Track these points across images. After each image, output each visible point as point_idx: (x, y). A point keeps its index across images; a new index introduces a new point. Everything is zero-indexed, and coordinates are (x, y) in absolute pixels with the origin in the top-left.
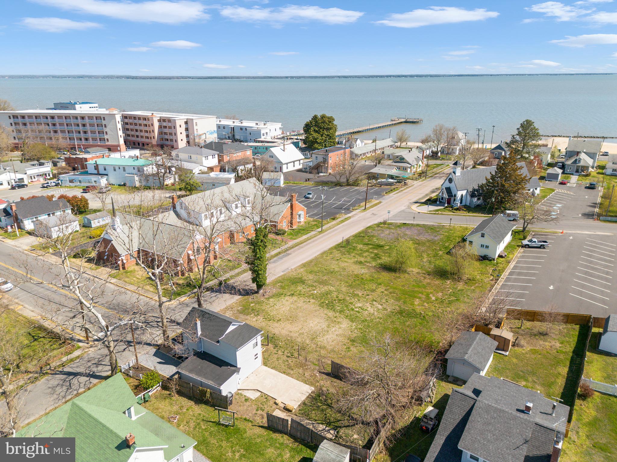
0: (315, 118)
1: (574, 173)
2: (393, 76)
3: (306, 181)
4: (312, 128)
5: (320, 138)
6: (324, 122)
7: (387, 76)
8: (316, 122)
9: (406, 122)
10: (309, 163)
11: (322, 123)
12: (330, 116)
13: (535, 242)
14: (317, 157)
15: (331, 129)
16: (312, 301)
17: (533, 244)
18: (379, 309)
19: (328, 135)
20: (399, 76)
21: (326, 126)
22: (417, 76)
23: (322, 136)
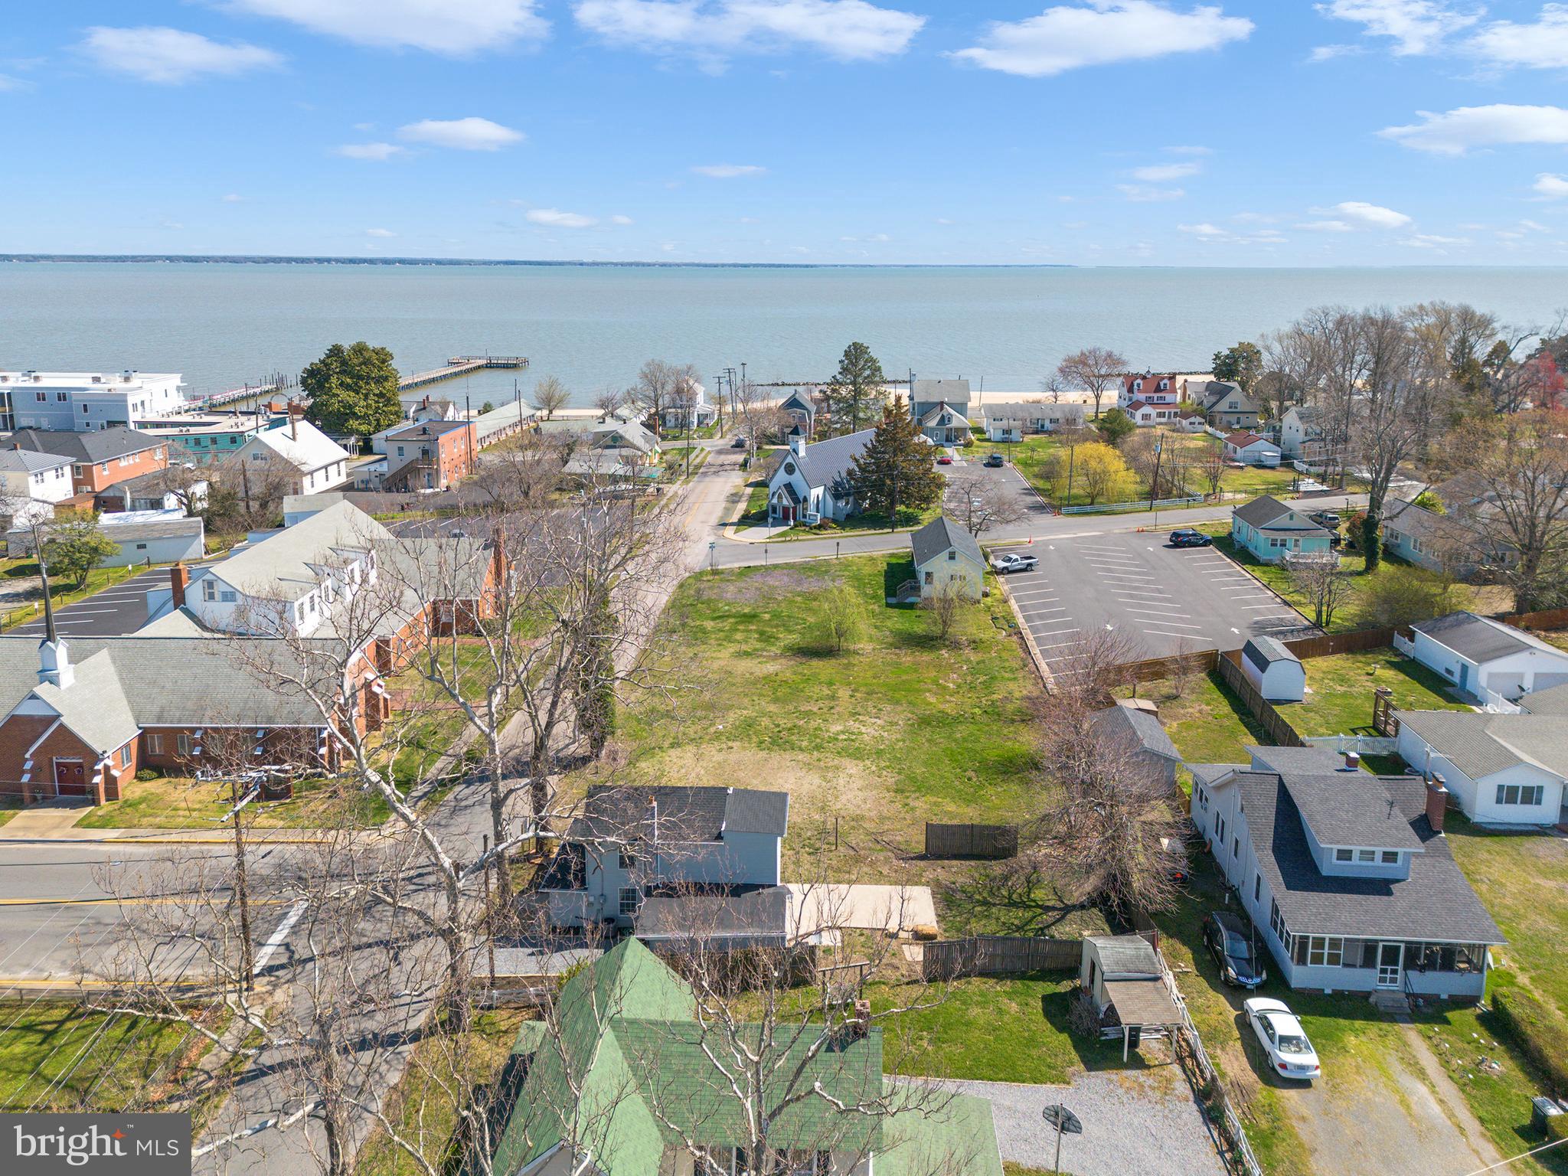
0: (336, 351)
1: (945, 444)
2: (337, 260)
3: (403, 509)
4: (334, 380)
5: (362, 403)
6: (367, 362)
7: (320, 261)
8: (344, 363)
9: (490, 366)
10: (377, 465)
11: (360, 365)
12: (378, 346)
13: (1016, 560)
14: (400, 449)
15: (386, 379)
16: (736, 745)
17: (1016, 565)
18: (883, 727)
19: (381, 395)
20: (352, 261)
21: (375, 373)
22: (402, 261)
23: (366, 397)
